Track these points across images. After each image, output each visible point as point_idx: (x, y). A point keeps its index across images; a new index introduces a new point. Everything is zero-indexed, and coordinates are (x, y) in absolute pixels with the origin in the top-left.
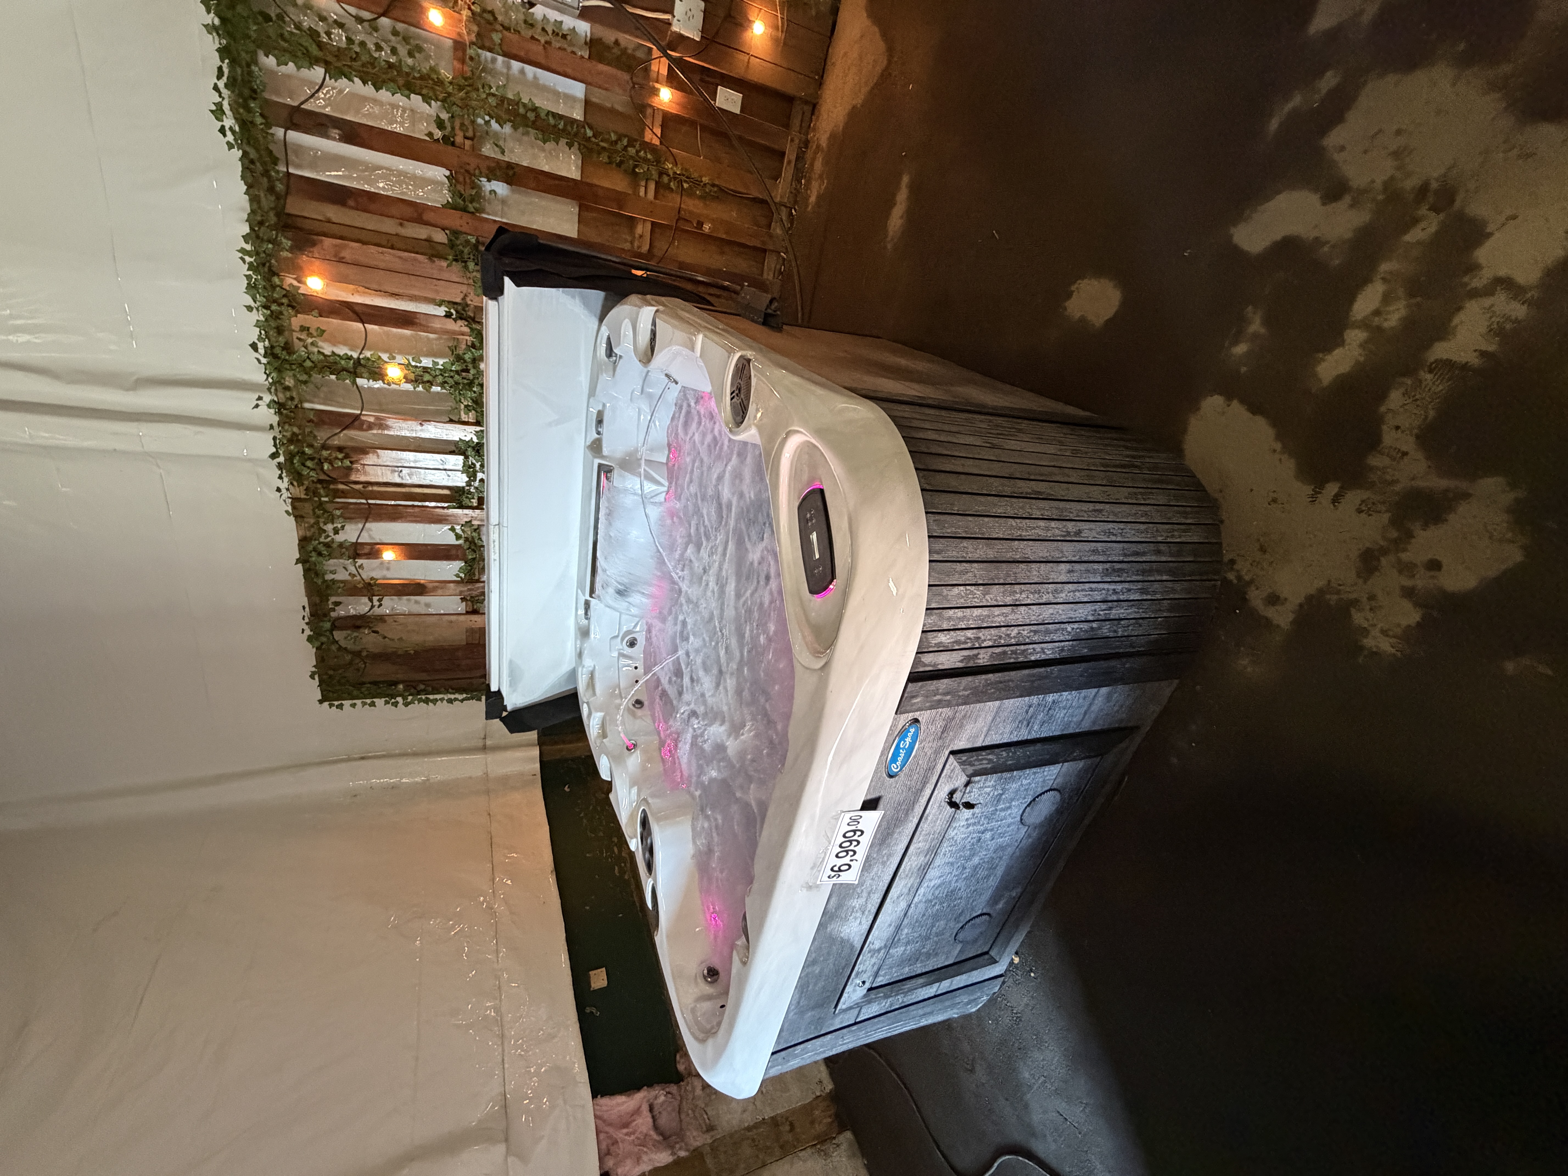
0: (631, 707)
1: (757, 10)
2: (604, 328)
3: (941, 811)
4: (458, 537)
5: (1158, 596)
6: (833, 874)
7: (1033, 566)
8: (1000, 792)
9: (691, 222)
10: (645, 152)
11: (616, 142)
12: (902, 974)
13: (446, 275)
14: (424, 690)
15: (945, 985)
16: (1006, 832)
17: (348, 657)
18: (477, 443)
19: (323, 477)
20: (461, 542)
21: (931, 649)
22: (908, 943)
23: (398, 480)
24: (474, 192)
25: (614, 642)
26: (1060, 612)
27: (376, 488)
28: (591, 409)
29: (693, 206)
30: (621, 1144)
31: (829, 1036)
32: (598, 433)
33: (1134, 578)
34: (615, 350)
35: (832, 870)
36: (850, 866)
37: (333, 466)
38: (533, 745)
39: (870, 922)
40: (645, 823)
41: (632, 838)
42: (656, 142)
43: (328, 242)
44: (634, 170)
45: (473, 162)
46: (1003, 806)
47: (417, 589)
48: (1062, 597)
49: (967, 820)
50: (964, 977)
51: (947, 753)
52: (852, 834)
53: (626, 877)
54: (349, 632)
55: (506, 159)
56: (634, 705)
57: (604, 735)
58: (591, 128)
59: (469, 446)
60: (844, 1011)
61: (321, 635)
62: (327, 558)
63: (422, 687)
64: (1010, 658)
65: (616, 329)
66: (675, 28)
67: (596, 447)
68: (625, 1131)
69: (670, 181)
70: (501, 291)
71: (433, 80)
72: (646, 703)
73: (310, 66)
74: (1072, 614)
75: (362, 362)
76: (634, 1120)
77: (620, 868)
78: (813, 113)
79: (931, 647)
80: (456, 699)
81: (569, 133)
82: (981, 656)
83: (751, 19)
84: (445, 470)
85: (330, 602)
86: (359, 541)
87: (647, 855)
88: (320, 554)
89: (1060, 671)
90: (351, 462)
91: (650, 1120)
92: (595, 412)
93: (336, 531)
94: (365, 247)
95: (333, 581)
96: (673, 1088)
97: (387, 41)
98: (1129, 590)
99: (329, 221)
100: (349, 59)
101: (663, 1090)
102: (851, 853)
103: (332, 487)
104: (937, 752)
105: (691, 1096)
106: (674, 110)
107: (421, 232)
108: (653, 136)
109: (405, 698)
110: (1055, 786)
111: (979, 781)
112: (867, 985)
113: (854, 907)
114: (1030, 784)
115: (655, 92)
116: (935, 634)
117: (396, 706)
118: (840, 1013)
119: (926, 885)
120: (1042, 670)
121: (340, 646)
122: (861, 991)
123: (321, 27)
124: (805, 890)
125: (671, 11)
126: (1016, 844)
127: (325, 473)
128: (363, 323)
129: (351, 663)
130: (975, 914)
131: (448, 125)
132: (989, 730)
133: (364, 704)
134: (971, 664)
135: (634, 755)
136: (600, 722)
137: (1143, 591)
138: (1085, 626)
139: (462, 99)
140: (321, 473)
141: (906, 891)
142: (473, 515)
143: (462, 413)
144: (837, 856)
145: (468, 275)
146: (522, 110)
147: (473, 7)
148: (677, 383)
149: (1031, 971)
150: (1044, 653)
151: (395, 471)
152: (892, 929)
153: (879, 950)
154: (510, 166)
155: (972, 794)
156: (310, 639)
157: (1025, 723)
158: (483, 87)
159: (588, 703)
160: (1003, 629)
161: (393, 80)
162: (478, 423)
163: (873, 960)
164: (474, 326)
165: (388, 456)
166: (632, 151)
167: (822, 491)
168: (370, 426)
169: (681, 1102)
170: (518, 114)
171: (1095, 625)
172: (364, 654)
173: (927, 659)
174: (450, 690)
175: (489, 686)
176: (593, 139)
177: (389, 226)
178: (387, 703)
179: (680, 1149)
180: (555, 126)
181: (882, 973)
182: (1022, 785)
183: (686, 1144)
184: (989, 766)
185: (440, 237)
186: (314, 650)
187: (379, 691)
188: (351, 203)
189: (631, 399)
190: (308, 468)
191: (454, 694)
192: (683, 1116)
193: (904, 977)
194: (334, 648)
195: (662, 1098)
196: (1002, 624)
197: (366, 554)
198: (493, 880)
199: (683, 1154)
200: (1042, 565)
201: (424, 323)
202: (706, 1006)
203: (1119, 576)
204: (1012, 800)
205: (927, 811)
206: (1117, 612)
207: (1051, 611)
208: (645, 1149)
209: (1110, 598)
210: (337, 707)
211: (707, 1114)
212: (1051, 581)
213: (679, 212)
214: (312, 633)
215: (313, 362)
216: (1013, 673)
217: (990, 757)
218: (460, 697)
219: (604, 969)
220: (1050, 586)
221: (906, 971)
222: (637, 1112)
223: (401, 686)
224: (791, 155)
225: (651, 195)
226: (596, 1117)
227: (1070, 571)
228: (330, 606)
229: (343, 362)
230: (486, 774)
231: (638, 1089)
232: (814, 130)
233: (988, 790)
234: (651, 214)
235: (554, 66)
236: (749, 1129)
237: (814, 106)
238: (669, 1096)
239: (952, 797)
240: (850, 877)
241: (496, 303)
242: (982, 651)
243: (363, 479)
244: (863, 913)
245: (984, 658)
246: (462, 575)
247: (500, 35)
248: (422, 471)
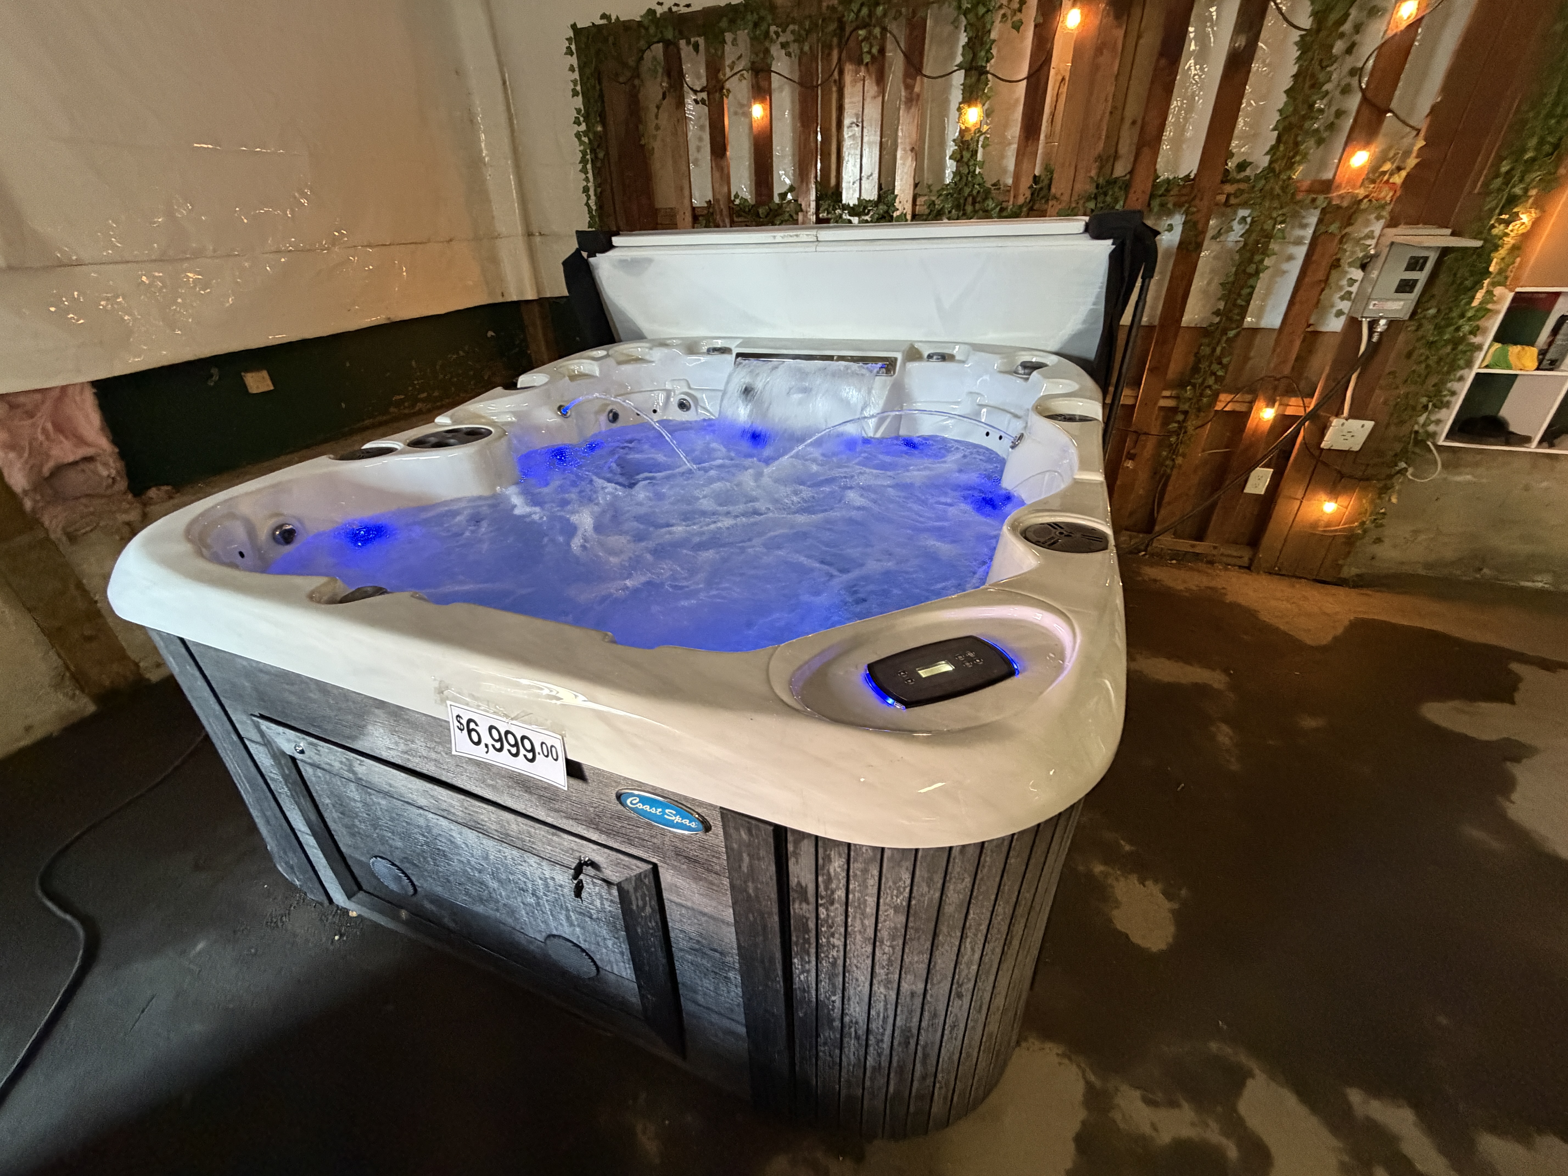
0: (609, 408)
1: (1345, 504)
2: (1055, 359)
3: (567, 852)
4: (783, 196)
5: (868, 1083)
6: (464, 722)
7: (926, 957)
8: (594, 916)
9: (1134, 447)
10: (1209, 396)
11: (1220, 363)
12: (320, 796)
13: (1081, 176)
14: (596, 157)
15: (309, 841)
16: (536, 919)
17: (631, 62)
18: (892, 216)
19: (848, 30)
20: (777, 199)
21: (821, 851)
22: (365, 804)
23: (847, 122)
24: (1170, 206)
25: (684, 383)
26: (859, 989)
27: (834, 96)
28: (957, 347)
29: (1149, 447)
30: (30, 421)
31: (217, 708)
32: (930, 357)
33: (895, 1059)
34: (1035, 373)
35: (470, 721)
36: (478, 743)
37: (862, 41)
38: (538, 292)
39: (392, 760)
40: (474, 435)
41: (451, 417)
42: (1219, 407)
43: (1120, 33)
44: (1189, 383)
45: (1203, 204)
46: (573, 918)
47: (719, 148)
48: (880, 990)
49: (553, 879)
50: (324, 861)
51: (654, 860)
52: (529, 747)
53: (392, 409)
54: (663, 63)
55: (1206, 243)
56: (611, 411)
57: (573, 378)
58: (1237, 335)
59: (889, 207)
60: (258, 727)
61: (657, 27)
62: (752, 35)
63: (601, 155)
64: (797, 937)
65: (1055, 374)
66: (1335, 422)
67: (913, 354)
68: (49, 426)
69: (1178, 422)
70: (1097, 236)
71: (1294, 157)
72: (614, 426)
73: (1315, 14)
74: (854, 1000)
75: (983, 77)
76: (67, 438)
77: (402, 401)
78: (1240, 567)
79: (825, 851)
80: (589, 197)
81: (1231, 311)
82: (804, 906)
83: (1339, 500)
84: (861, 179)
85: (697, 39)
86: (773, 74)
87: (433, 440)
88: (756, 25)
89: (777, 991)
90: (867, 64)
91: (71, 459)
92: (955, 352)
93: (784, 46)
94: (1113, 79)
95: (724, 42)
96: (122, 485)
97: (1329, 105)
98: (879, 1055)
99: (1139, 37)
100: (1320, 57)
101: (118, 472)
102: (498, 745)
103: (835, 40)
104: (656, 849)
105: (114, 508)
106: (1251, 424)
107: (1126, 147)
108: (1225, 402)
109: (586, 133)
110: (602, 972)
111: (610, 894)
112: (298, 756)
113: (413, 742)
114: (606, 947)
115: (1271, 403)
116: (845, 856)
117: (575, 123)
118: (252, 720)
119: (453, 827)
120: (780, 973)
121: (643, 52)
122: (288, 748)
123: (1347, 27)
124: (436, 684)
125: (1352, 416)
126: (518, 928)
127: (855, 30)
128: (1028, 78)
129: (625, 65)
130: (414, 879)
131: (1242, 175)
132: (687, 908)
133: (575, 82)
134: (793, 895)
135: (554, 415)
136: (587, 372)
137: (877, 1069)
138: (837, 1013)
139: (1272, 189)
140: (854, 25)
141: (444, 806)
142: (810, 213)
143: (926, 198)
144: (491, 728)
145: (1081, 202)
146: (1257, 258)
147: (1365, 201)
148: (1012, 447)
149: (341, 936)
150: (803, 972)
151: (857, 119)
152: (386, 788)
153: (354, 773)
154: (1199, 247)
155: (591, 886)
156: (651, 12)
157: (697, 947)
158: (1283, 215)
159: (607, 356)
160: (842, 930)
161: (1295, 111)
162: (915, 217)
163: (337, 765)
164: (1025, 209)
165: (873, 111)
166: (1211, 381)
167: (1011, 673)
168: (909, 88)
169: (102, 496)
170: (1253, 255)
171: (837, 1024)
172: (636, 82)
173: (807, 847)
174: (599, 190)
175: (617, 234)
176: (1224, 338)
177: (1133, 110)
178: (578, 111)
179: (36, 502)
180: (1239, 295)
181: (319, 773)
182: (605, 939)
183: (43, 508)
184: (634, 907)
185: (1120, 170)
186: (638, 19)
187: (592, 101)
188: (1163, 62)
189: (971, 393)
190: (859, 11)
191: (595, 195)
192: (84, 501)
193: (317, 798)
194: (642, 44)
195: (105, 473)
196: (849, 929)
197: (757, 83)
198: (370, 246)
199: (28, 504)
200: (925, 966)
201: (1029, 149)
202: (239, 531)
203: (900, 1044)
204: (583, 928)
205: (565, 836)
206: (852, 1046)
207: (862, 978)
208: (26, 455)
209: (871, 1037)
210: (569, 48)
211: (91, 531)
212: (903, 975)
213: (1145, 434)
214: (658, 15)
215: (983, 15)
216: (778, 941)
217: (648, 910)
218: (592, 202)
219: (272, 388)
220: (897, 976)
221: (325, 801)
222: (81, 441)
223: (599, 129)
224: (1201, 547)
225: (1163, 403)
226: (64, 389)
227: (913, 994)
228: (692, 40)
229: (983, 53)
230: (498, 237)
231: (116, 441)
232: (1226, 569)
233: (598, 903)
234: (1144, 403)
235: (1301, 293)
236: (80, 586)
237: (1249, 568)
238: (110, 481)
239: (587, 865)
240: (461, 743)
241: (1081, 231)
242: (812, 907)
243: (848, 78)
244: (406, 753)
245: (798, 908)
246: (737, 202)
247: (1336, 232)
248: (858, 152)
